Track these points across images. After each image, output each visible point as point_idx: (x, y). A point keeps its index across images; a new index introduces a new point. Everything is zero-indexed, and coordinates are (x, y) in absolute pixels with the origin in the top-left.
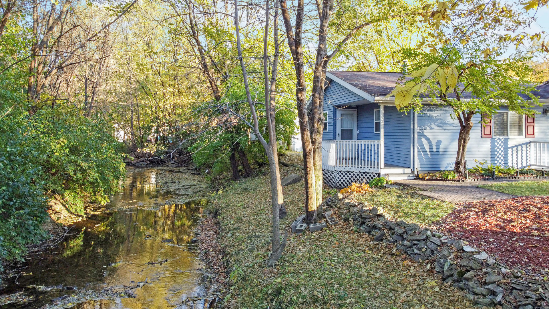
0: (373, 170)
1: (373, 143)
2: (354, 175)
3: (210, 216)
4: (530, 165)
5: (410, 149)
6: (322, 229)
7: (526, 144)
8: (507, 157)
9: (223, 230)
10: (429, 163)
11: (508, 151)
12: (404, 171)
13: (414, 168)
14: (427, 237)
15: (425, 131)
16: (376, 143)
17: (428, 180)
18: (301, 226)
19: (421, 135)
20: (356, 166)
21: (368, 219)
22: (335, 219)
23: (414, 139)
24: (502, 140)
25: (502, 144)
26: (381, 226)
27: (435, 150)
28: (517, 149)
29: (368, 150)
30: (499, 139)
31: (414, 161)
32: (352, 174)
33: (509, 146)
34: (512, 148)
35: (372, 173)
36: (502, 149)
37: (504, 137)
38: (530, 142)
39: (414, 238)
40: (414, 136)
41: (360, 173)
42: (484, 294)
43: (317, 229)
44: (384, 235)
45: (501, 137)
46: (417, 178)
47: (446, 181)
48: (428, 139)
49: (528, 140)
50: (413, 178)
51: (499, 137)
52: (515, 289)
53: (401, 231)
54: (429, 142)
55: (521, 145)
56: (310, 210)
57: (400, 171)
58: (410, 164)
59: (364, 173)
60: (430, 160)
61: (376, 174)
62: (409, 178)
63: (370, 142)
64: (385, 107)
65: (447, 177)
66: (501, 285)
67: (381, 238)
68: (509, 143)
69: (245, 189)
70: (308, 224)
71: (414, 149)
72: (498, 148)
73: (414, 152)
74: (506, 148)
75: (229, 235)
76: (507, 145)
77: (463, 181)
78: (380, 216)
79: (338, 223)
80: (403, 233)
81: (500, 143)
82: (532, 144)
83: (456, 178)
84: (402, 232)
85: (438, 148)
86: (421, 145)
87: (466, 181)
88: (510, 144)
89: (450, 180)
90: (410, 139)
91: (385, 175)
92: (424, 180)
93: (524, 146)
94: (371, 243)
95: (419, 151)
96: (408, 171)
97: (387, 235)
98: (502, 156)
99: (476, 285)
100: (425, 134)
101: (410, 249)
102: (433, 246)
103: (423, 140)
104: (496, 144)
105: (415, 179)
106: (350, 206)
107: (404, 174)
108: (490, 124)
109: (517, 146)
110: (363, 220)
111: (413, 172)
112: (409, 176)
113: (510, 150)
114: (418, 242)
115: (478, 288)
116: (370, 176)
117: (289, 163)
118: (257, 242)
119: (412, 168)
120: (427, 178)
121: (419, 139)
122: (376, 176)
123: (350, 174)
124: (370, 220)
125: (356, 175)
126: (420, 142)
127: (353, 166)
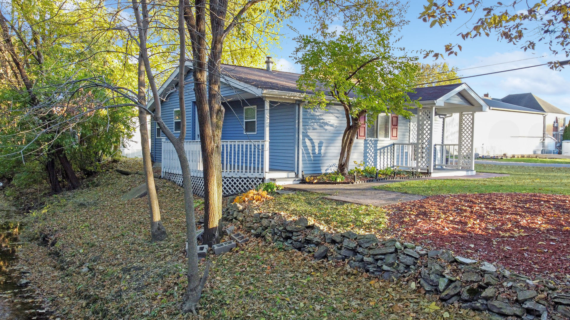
0: (256, 175)
1: (256, 144)
2: (233, 181)
3: (34, 244)
4: (393, 167)
5: (294, 150)
6: (231, 250)
7: (390, 146)
8: (377, 159)
9: (69, 264)
10: (311, 165)
11: (377, 153)
12: (288, 175)
13: (298, 171)
14: (396, 249)
15: (308, 131)
16: (261, 143)
17: (316, 183)
18: (202, 249)
19: (306, 135)
20: (236, 170)
21: (297, 232)
22: (243, 235)
23: (298, 139)
24: (373, 142)
25: (373, 146)
26: (319, 241)
27: (317, 151)
28: (384, 150)
29: (251, 151)
30: (371, 140)
31: (298, 164)
32: (230, 180)
33: (378, 148)
34: (380, 149)
35: (256, 178)
36: (373, 151)
37: (375, 139)
38: (394, 144)
39: (377, 252)
40: (298, 136)
41: (240, 178)
42: (518, 314)
43: (225, 250)
44: (327, 250)
45: (373, 139)
46: (303, 181)
47: (335, 183)
48: (311, 140)
49: (392, 142)
50: (298, 182)
51: (371, 139)
52: (561, 304)
53: (353, 245)
54: (313, 143)
55: (387, 147)
56: (211, 226)
57: (284, 175)
58: (294, 167)
59: (245, 178)
60: (313, 162)
61: (260, 179)
62: (295, 182)
63: (253, 143)
64: (270, 102)
65: (336, 180)
66: (541, 302)
67: (324, 255)
68: (378, 145)
69: (82, 205)
70: (210, 245)
71: (298, 150)
72: (370, 150)
73: (298, 154)
74: (376, 150)
75: (85, 269)
76: (377, 147)
77: (352, 183)
78: (312, 227)
79: (248, 240)
80: (356, 247)
81: (371, 145)
82: (396, 146)
83: (345, 180)
84: (355, 245)
85: (320, 150)
86: (305, 146)
87: (355, 183)
88: (380, 145)
89: (339, 183)
90: (294, 139)
91: (271, 179)
92: (312, 183)
93: (389, 148)
94: (312, 262)
95: (303, 153)
96: (293, 175)
97: (332, 250)
98: (372, 157)
99: (506, 304)
100: (309, 134)
101: (372, 266)
102: (409, 261)
103: (307, 140)
104: (368, 145)
105: (300, 183)
106: (262, 218)
107: (288, 178)
108: (364, 126)
109: (384, 148)
110: (288, 234)
111: (297, 176)
112: (295, 180)
113: (379, 151)
114: (383, 257)
115: (508, 308)
116: (253, 181)
117: (129, 170)
118: (143, 276)
119: (296, 172)
120: (315, 181)
121: (304, 139)
122: (260, 181)
123: (228, 180)
124: (299, 233)
125: (235, 181)
126: (304, 143)
127: (232, 170)
